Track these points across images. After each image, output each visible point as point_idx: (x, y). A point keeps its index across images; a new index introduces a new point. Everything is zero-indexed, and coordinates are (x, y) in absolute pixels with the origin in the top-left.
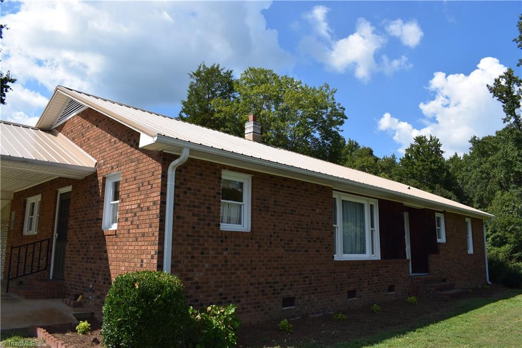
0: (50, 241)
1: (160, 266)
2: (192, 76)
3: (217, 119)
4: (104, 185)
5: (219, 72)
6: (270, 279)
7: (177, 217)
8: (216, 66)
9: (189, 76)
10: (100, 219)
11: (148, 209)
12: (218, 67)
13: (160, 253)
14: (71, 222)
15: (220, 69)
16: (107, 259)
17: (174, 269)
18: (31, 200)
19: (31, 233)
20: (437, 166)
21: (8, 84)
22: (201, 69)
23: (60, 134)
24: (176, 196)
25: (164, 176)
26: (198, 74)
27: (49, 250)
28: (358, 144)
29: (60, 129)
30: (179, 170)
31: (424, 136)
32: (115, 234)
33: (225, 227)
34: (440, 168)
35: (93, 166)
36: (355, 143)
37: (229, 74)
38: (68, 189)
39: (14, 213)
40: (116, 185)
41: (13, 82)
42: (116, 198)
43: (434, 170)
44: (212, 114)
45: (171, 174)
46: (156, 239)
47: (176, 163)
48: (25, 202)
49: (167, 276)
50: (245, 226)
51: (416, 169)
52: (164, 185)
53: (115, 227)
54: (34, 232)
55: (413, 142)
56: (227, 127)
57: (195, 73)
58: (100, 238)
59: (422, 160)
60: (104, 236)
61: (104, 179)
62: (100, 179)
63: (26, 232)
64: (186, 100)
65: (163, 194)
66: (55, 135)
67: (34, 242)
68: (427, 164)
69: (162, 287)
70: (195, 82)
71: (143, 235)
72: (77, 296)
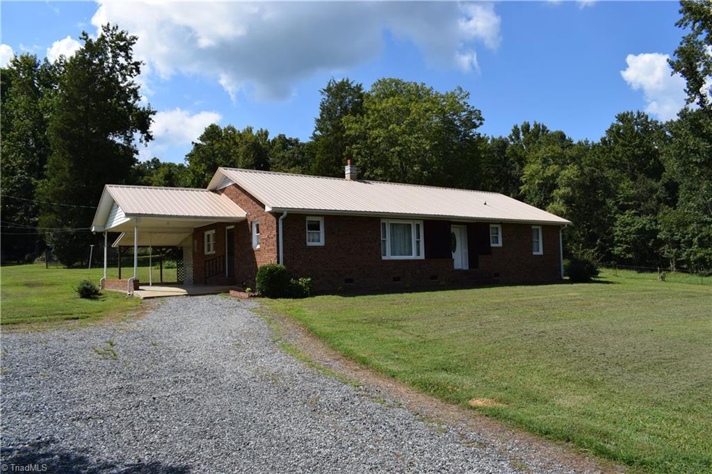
0: (224, 256)
1: (278, 262)
2: (322, 93)
3: (348, 136)
4: (251, 226)
5: (349, 85)
6: (336, 269)
7: (284, 241)
8: (345, 80)
9: (320, 93)
10: (251, 243)
11: (272, 238)
12: (348, 80)
13: (278, 257)
14: (236, 245)
15: (350, 82)
16: (256, 262)
17: (284, 263)
18: (207, 233)
19: (209, 253)
20: (643, 150)
21: (150, 116)
22: (331, 85)
23: (223, 194)
24: (283, 232)
25: (277, 223)
26: (329, 90)
27: (224, 261)
28: (546, 128)
29: (223, 191)
30: (284, 220)
31: (630, 112)
32: (259, 250)
33: (309, 244)
34: (646, 153)
35: (245, 216)
36: (543, 126)
37: (359, 88)
38: (233, 227)
39: (196, 241)
40: (258, 225)
41: (154, 114)
42: (258, 232)
43: (638, 156)
44: (344, 132)
45: (280, 222)
46: (276, 251)
47: (281, 217)
48: (203, 234)
49: (281, 265)
50: (322, 243)
51: (614, 157)
52: (278, 227)
53: (258, 247)
54: (212, 252)
55: (615, 121)
56: (358, 143)
57: (325, 88)
58: (252, 252)
59: (623, 145)
60: (253, 251)
61: (251, 223)
62: (249, 223)
63: (206, 253)
64: (319, 118)
65: (278, 231)
66: (220, 194)
67: (213, 257)
68: (629, 150)
69: (277, 268)
70: (326, 98)
71: (271, 250)
72: (243, 283)
